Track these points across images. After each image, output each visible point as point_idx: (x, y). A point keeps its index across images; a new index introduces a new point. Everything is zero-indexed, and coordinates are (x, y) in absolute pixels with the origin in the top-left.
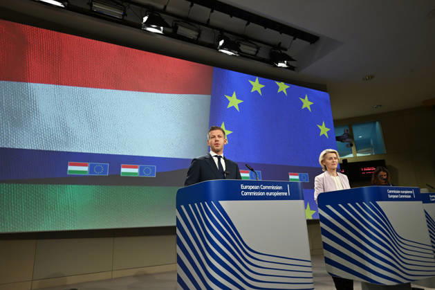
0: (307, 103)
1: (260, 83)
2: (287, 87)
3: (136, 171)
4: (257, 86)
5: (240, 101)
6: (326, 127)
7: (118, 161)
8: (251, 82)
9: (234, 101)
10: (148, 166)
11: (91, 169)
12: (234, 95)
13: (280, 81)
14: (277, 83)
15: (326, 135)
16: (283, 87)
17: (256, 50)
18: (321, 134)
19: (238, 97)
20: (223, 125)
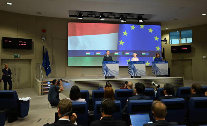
2: (144, 26)
3: (100, 54)
4: (133, 27)
7: (95, 52)
8: (131, 27)
9: (125, 33)
10: (102, 53)
11: (90, 54)
12: (125, 31)
13: (141, 24)
14: (140, 25)
15: (157, 40)
16: (142, 26)
17: (132, 17)
18: (155, 40)
19: (127, 32)
20: (122, 41)
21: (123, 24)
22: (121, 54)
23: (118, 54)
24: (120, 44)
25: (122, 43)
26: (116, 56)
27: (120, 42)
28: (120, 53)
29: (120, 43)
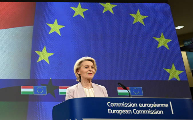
0: (139, 18)
1: (83, 7)
2: (114, 6)
4: (79, 10)
5: (62, 27)
6: (166, 38)
8: (73, 8)
12: (56, 22)
14: (102, 4)
15: (167, 46)
18: (159, 46)
19: (59, 24)
20: (45, 49)
21: (49, 3)
22: (43, 90)
23: (32, 90)
24: (40, 60)
25: (44, 55)
26: (27, 97)
27: (38, 53)
28: (40, 87)
29: (39, 56)
